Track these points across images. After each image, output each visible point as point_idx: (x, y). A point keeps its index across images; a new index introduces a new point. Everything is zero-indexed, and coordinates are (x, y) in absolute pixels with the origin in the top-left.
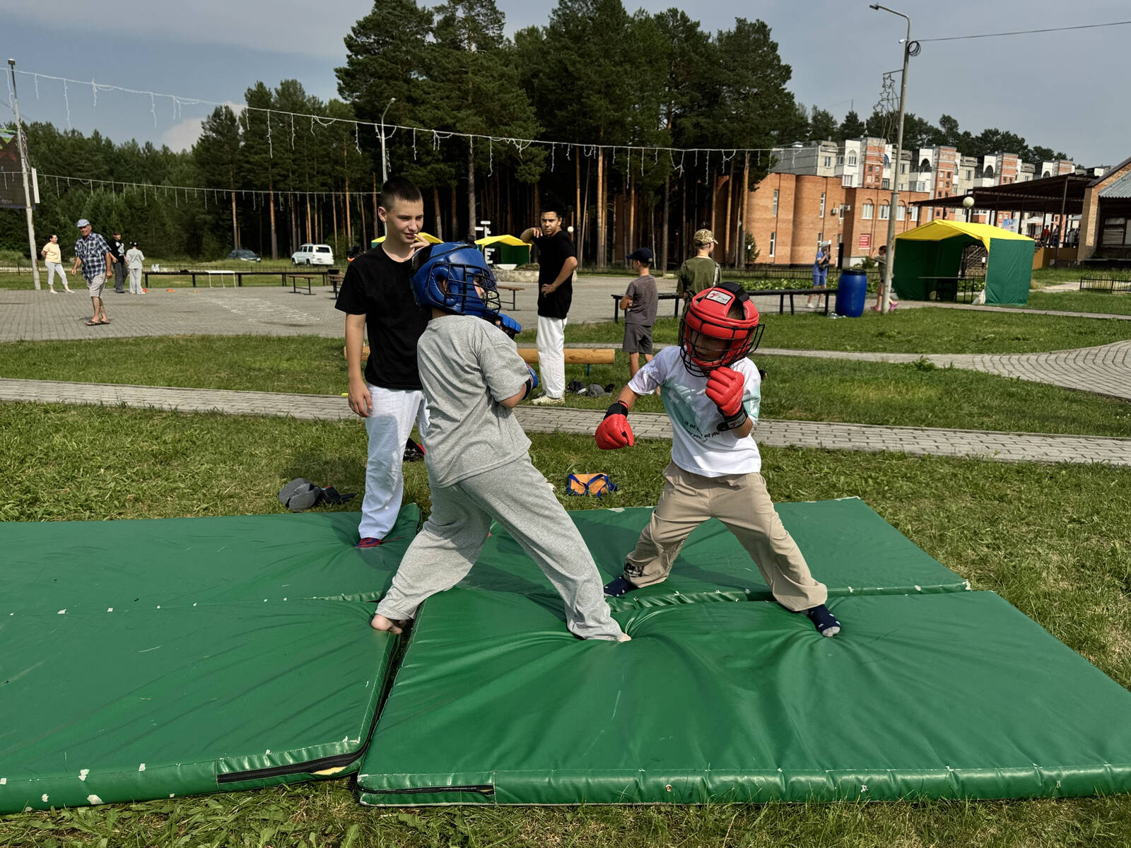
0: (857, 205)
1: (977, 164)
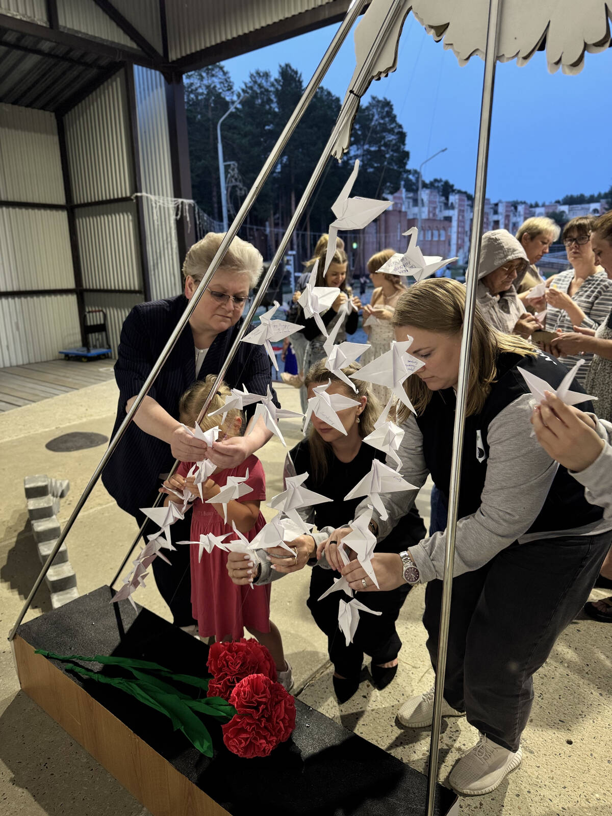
1: (445, 201)
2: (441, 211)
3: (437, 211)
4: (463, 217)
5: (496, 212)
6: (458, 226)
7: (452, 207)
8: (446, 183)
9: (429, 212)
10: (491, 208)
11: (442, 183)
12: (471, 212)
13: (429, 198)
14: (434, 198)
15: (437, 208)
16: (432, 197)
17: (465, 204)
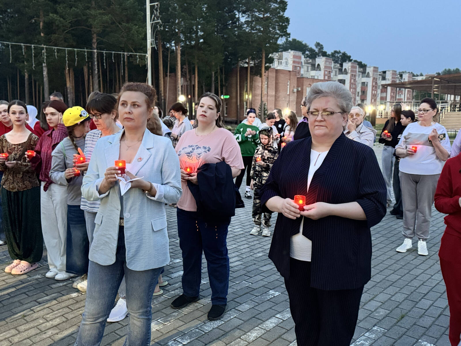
0: (304, 87)
1: (340, 67)
2: (336, 75)
3: (332, 75)
4: (355, 80)
5: (384, 78)
7: (346, 72)
8: (344, 54)
9: (325, 75)
10: (380, 75)
11: (341, 54)
12: (362, 77)
13: (325, 64)
14: (329, 64)
15: (332, 72)
16: (328, 63)
17: (357, 70)
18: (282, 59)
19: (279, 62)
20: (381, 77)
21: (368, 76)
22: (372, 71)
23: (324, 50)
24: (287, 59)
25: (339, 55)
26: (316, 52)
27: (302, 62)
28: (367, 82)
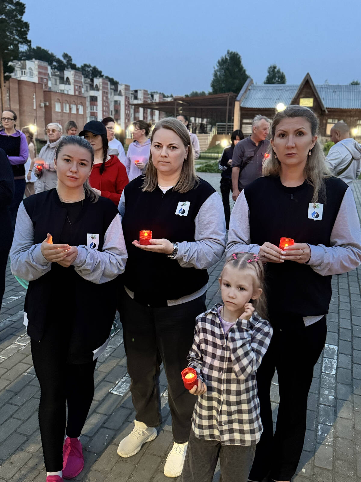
0: (53, 102)
2: (87, 91)
3: (83, 90)
4: (107, 97)
5: (136, 98)
6: (103, 106)
7: (97, 89)
8: (95, 69)
9: (75, 90)
10: (132, 94)
11: (91, 68)
12: (115, 95)
13: (74, 77)
14: (79, 78)
15: (83, 87)
16: (77, 77)
17: (109, 87)
18: (25, 69)
19: (22, 71)
20: (133, 96)
21: (120, 94)
22: (124, 89)
23: (73, 62)
24: (30, 69)
25: (89, 70)
26: (64, 64)
27: (48, 74)
28: (120, 101)
